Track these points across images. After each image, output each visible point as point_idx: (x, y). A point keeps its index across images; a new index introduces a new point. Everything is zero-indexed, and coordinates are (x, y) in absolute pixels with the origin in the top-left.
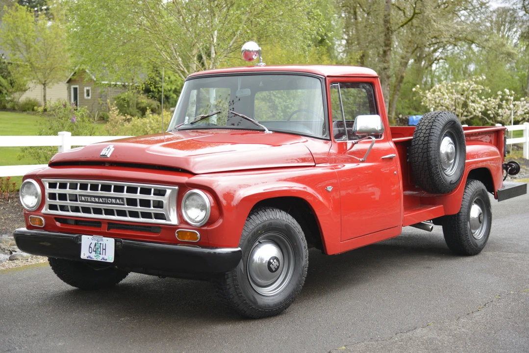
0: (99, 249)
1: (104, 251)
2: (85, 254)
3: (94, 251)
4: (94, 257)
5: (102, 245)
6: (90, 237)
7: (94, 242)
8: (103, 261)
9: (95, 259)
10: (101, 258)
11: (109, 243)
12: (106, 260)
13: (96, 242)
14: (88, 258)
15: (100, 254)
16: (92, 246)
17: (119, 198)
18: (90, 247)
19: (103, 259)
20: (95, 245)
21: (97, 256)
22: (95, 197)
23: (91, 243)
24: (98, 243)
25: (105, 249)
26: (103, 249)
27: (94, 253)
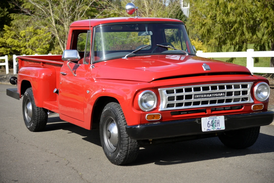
0: (215, 124)
1: (218, 124)
2: (205, 128)
3: (211, 125)
4: (211, 129)
5: (216, 121)
6: (208, 118)
7: (211, 121)
8: (218, 130)
9: (212, 130)
10: (216, 128)
11: (221, 119)
12: (220, 129)
13: (212, 120)
14: (207, 130)
15: (216, 126)
16: (210, 123)
17: (222, 93)
18: (208, 124)
19: (218, 129)
20: (212, 122)
21: (214, 128)
22: (206, 94)
23: (209, 121)
24: (213, 121)
25: (219, 123)
26: (217, 123)
27: (211, 127)
